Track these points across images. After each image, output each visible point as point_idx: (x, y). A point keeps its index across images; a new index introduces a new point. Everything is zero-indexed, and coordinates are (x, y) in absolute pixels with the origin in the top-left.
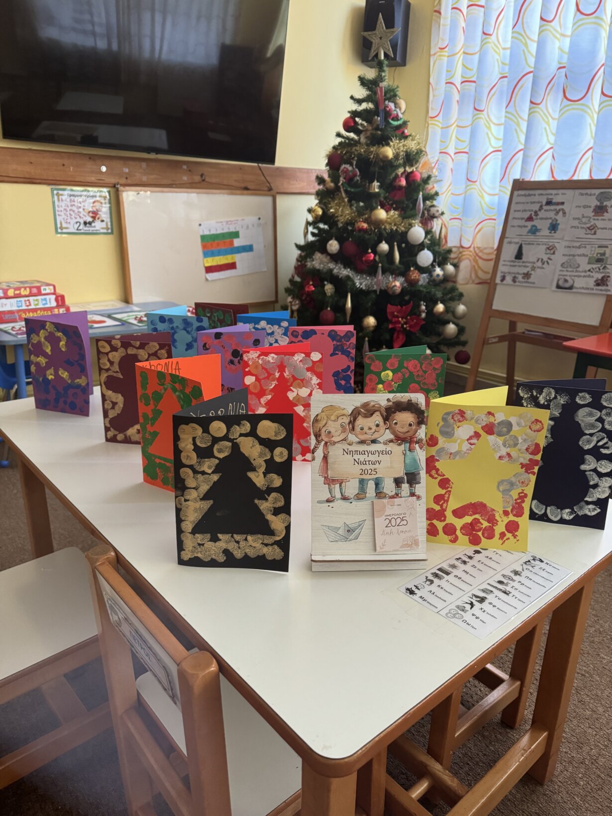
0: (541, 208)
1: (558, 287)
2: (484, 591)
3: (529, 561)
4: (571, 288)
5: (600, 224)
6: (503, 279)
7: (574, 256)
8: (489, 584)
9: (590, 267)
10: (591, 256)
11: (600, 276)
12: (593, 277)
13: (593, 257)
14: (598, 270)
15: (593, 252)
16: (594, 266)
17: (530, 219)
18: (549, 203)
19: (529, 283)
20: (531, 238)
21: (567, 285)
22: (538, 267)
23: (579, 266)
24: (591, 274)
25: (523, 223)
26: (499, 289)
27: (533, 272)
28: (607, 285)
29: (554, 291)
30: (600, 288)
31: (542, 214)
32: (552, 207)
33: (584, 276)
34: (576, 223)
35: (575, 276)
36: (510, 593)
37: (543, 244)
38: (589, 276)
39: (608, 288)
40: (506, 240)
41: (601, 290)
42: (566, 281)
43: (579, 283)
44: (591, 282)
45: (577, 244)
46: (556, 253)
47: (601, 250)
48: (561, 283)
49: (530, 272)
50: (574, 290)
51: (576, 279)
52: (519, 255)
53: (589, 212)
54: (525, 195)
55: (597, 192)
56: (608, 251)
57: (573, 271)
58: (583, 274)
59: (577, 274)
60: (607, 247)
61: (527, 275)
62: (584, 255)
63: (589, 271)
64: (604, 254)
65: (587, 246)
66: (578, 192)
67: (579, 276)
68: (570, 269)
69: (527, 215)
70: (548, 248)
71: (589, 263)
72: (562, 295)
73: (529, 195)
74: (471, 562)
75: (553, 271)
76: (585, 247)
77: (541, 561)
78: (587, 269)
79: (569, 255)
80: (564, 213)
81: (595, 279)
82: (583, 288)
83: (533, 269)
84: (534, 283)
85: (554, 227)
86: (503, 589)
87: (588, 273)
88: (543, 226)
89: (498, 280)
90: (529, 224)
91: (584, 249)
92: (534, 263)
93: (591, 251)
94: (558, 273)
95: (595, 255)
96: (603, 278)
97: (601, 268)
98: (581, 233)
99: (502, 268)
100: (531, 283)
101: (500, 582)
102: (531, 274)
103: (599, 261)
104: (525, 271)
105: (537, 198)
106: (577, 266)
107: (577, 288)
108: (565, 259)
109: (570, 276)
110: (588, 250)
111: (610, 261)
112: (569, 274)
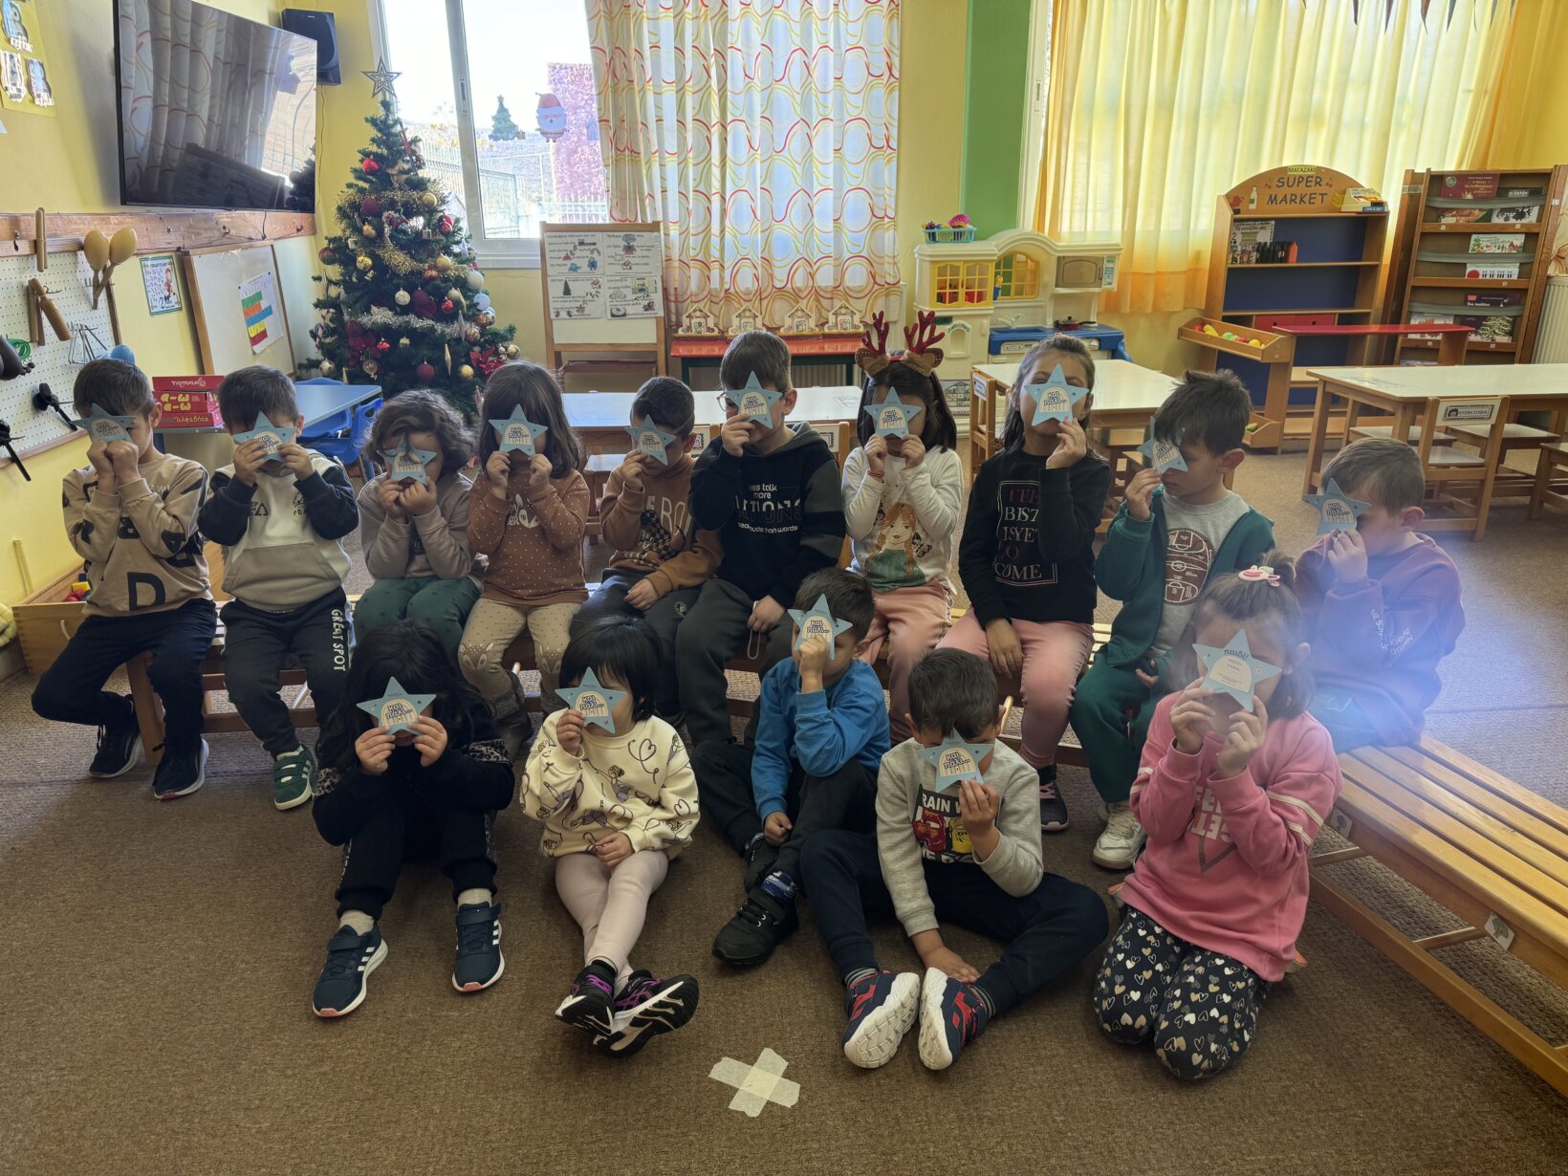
0: (575, 248)
1: (613, 315)
4: (624, 315)
5: (632, 260)
6: (558, 314)
7: (618, 288)
9: (635, 296)
10: (633, 287)
11: (644, 303)
12: (640, 304)
13: (635, 288)
14: (642, 297)
15: (634, 284)
16: (638, 295)
17: (567, 258)
18: (582, 243)
19: (584, 315)
20: (574, 275)
21: (620, 313)
22: (589, 301)
23: (625, 296)
24: (638, 302)
25: (561, 262)
26: (555, 323)
27: (584, 305)
29: (609, 320)
30: (647, 312)
31: (577, 253)
32: (587, 247)
33: (633, 304)
34: (611, 260)
35: (624, 305)
37: (587, 280)
38: (637, 304)
39: (656, 311)
40: (549, 279)
41: (649, 314)
42: (618, 310)
43: (630, 310)
44: (640, 309)
45: (618, 279)
46: (601, 287)
47: (641, 282)
48: (615, 312)
49: (581, 306)
50: (628, 317)
51: (626, 307)
52: (567, 291)
53: (620, 251)
54: (555, 237)
55: (623, 234)
56: (646, 282)
57: (622, 301)
58: (631, 303)
59: (626, 303)
60: (644, 279)
61: (581, 309)
62: (627, 287)
63: (635, 299)
66: (605, 234)
67: (628, 305)
68: (619, 300)
69: (563, 254)
70: (593, 283)
71: (634, 293)
72: (617, 322)
73: (560, 236)
75: (603, 303)
76: (627, 280)
78: (633, 299)
79: (614, 288)
80: (599, 252)
81: (642, 306)
82: (635, 314)
83: (585, 302)
84: (589, 315)
85: (593, 265)
87: (636, 301)
88: (584, 264)
89: (553, 316)
90: (569, 263)
91: (625, 282)
92: (584, 297)
93: (632, 283)
94: (608, 304)
95: (636, 286)
96: (647, 303)
97: (645, 296)
98: (619, 269)
99: (552, 305)
100: (586, 315)
102: (584, 307)
103: (641, 290)
104: (578, 305)
105: (569, 240)
106: (623, 296)
107: (630, 315)
108: (612, 292)
109: (621, 305)
110: (629, 282)
111: (651, 289)
112: (619, 304)
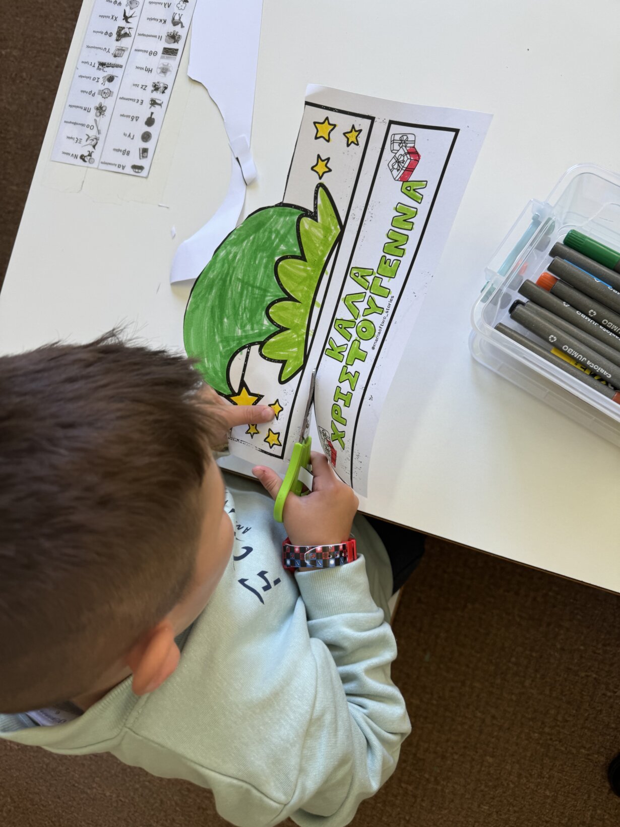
2: (122, 50)
3: (94, 147)
8: (121, 67)
36: (98, 69)
74: (148, 95)
77: (82, 158)
86: (106, 69)
101: (111, 79)
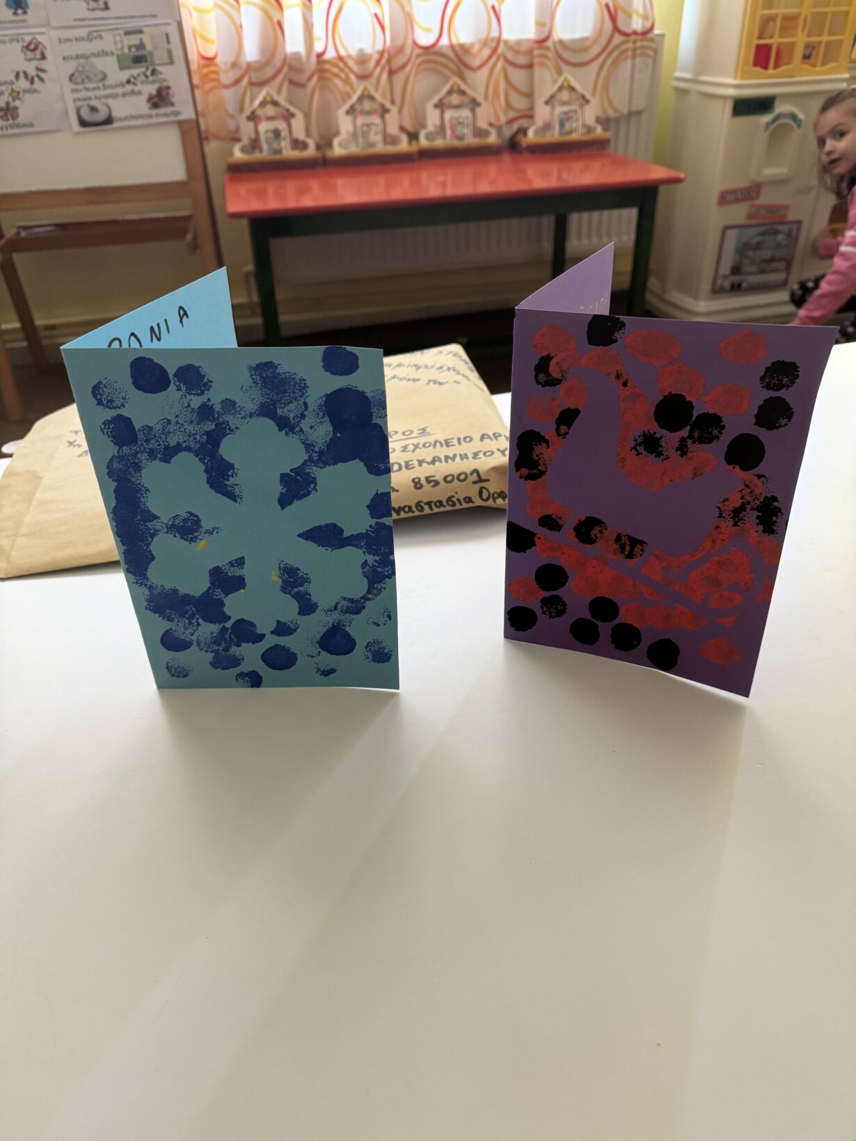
1: (83, 123)
4: (109, 121)
7: (86, 57)
9: (125, 75)
10: (119, 52)
11: (152, 89)
12: (139, 93)
13: (123, 54)
14: (143, 77)
15: (119, 46)
16: (135, 72)
19: (18, 126)
21: (100, 117)
22: (25, 91)
23: (105, 77)
24: (136, 88)
27: (17, 103)
28: (172, 104)
29: (78, 133)
30: (162, 110)
33: (124, 95)
35: (106, 97)
37: (11, 41)
38: (133, 93)
39: (176, 108)
41: (166, 115)
42: (93, 109)
43: (120, 108)
44: (141, 105)
45: (83, 32)
46: (47, 54)
47: (134, 40)
48: (86, 114)
49: (12, 105)
50: (117, 124)
51: (112, 102)
56: (146, 38)
57: (98, 88)
58: (120, 91)
59: (108, 92)
60: (140, 32)
61: (10, 112)
62: (104, 53)
63: (128, 82)
64: (141, 46)
65: (104, 34)
67: (115, 96)
68: (92, 85)
70: (27, 47)
71: (122, 68)
75: (57, 95)
76: (101, 37)
78: (124, 80)
79: (77, 57)
81: (145, 97)
82: (132, 117)
83: (16, 95)
84: (31, 125)
87: (129, 88)
91: (98, 41)
92: (12, 83)
93: (115, 43)
94: (69, 97)
95: (126, 51)
96: (159, 91)
97: (149, 73)
98: (79, 10)
100: (24, 125)
102: (16, 108)
103: (138, 60)
104: (3, 103)
106: (100, 76)
107: (120, 119)
108: (71, 66)
109: (96, 98)
110: (107, 43)
111: (160, 56)
112: (93, 95)
